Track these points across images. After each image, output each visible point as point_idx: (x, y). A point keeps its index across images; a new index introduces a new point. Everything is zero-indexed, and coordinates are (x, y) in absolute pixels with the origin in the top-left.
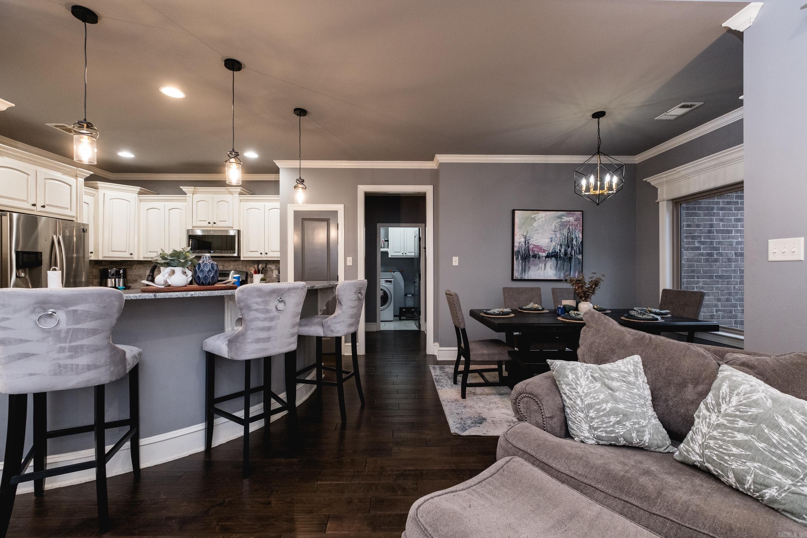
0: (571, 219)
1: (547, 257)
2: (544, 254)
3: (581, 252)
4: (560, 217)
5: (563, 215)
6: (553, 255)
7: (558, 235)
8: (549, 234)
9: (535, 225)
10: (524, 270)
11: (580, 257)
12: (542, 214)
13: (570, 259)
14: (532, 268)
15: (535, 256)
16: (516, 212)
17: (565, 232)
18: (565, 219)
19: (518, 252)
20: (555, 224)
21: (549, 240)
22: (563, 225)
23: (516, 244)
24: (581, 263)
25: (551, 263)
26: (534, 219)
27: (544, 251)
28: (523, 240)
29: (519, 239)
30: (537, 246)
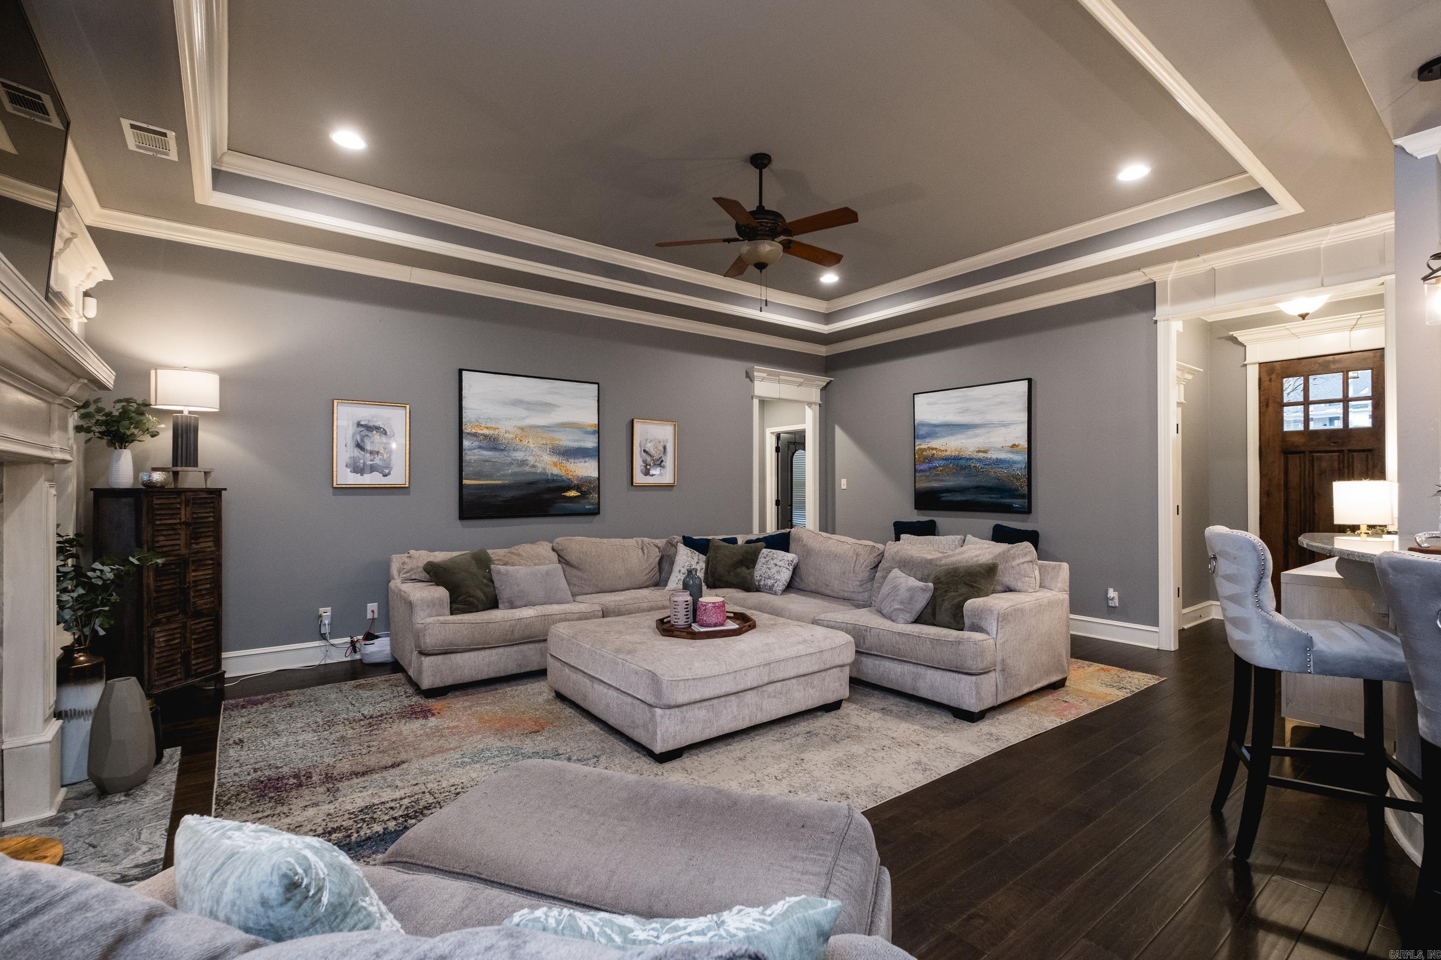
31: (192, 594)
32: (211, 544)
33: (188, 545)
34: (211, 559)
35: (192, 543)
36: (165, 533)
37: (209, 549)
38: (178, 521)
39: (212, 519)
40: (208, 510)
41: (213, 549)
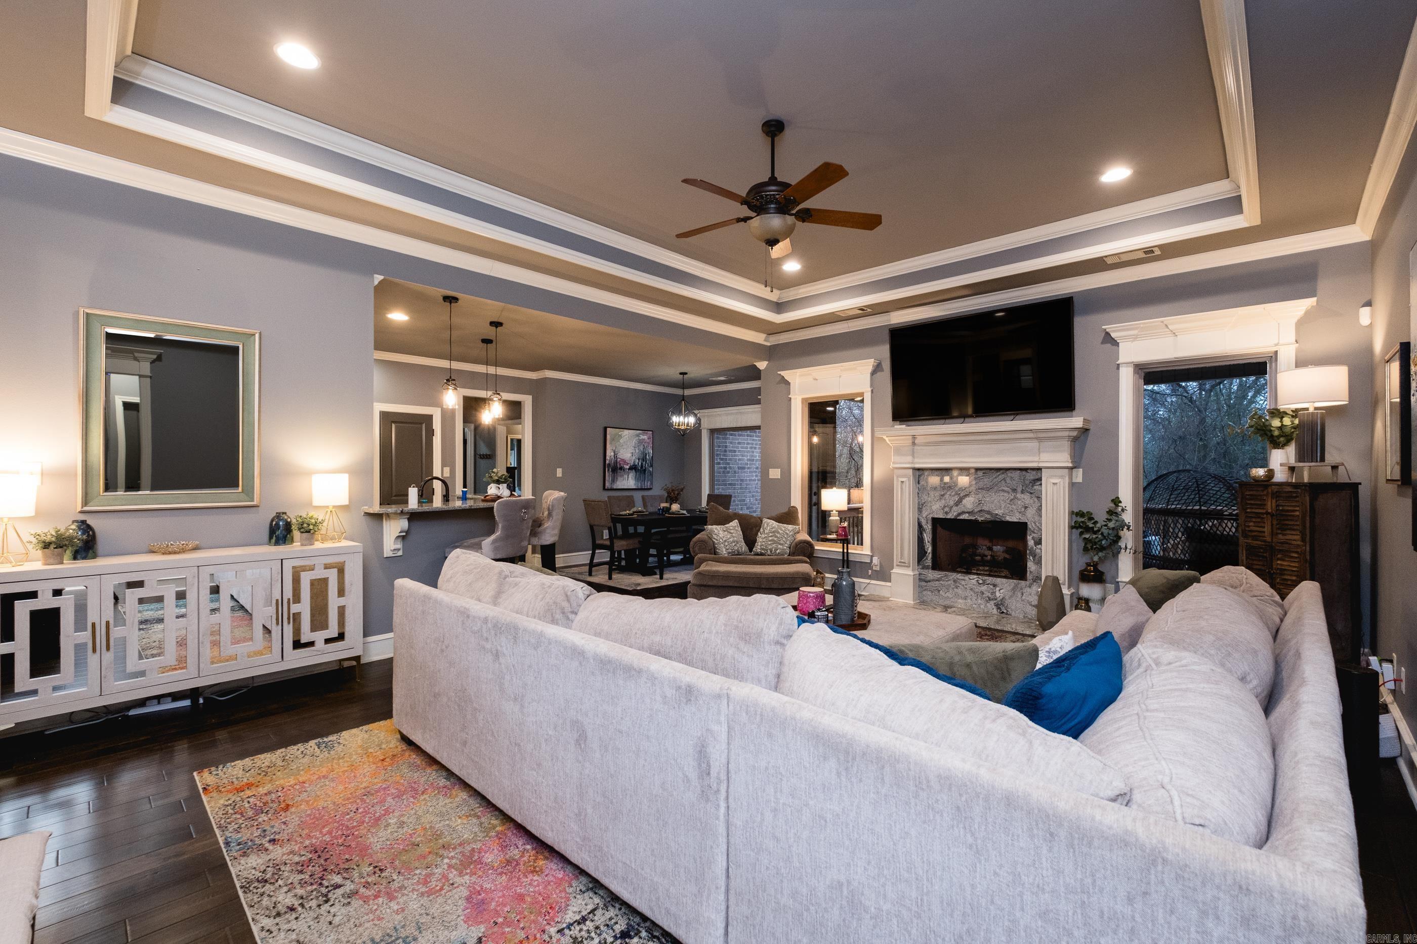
0: (645, 437)
1: (631, 469)
2: (628, 467)
3: (652, 466)
4: (638, 435)
5: (640, 434)
6: (633, 468)
7: (637, 451)
8: (631, 450)
9: (621, 441)
10: (613, 481)
11: (651, 469)
12: (626, 432)
13: (645, 470)
14: (619, 478)
15: (621, 468)
16: (608, 429)
17: (641, 448)
18: (642, 437)
19: (609, 464)
20: (635, 441)
21: (630, 455)
22: (641, 442)
23: (608, 458)
24: (651, 474)
25: (632, 475)
26: (620, 436)
27: (627, 465)
28: (612, 454)
29: (610, 453)
30: (623, 460)
31: (1278, 580)
32: (1298, 537)
33: (1273, 534)
34: (1297, 552)
35: (1277, 534)
36: (1254, 520)
37: (1295, 543)
38: (1264, 511)
39: (1297, 513)
40: (1294, 504)
41: (1299, 543)
